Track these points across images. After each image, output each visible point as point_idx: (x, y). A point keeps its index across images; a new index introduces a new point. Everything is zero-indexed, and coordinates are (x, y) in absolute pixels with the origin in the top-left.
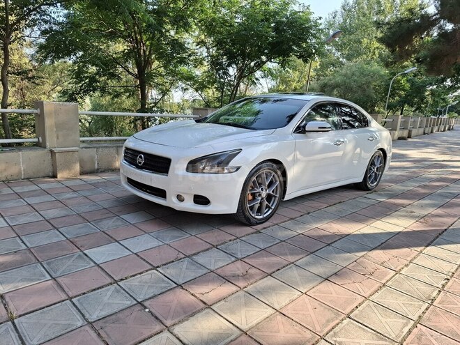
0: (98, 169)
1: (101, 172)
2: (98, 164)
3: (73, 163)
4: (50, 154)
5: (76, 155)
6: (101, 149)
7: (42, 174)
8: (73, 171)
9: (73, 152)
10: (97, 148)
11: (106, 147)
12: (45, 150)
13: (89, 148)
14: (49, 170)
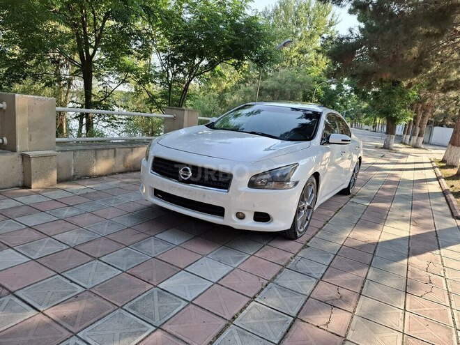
0: (74, 176)
1: (78, 179)
2: (75, 170)
3: (50, 169)
4: (21, 159)
5: (54, 160)
6: (78, 153)
7: (10, 184)
8: (50, 179)
9: (51, 156)
10: (75, 151)
11: (84, 150)
12: (15, 154)
13: (66, 151)
14: (18, 179)
